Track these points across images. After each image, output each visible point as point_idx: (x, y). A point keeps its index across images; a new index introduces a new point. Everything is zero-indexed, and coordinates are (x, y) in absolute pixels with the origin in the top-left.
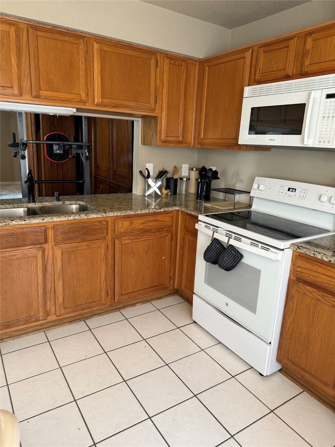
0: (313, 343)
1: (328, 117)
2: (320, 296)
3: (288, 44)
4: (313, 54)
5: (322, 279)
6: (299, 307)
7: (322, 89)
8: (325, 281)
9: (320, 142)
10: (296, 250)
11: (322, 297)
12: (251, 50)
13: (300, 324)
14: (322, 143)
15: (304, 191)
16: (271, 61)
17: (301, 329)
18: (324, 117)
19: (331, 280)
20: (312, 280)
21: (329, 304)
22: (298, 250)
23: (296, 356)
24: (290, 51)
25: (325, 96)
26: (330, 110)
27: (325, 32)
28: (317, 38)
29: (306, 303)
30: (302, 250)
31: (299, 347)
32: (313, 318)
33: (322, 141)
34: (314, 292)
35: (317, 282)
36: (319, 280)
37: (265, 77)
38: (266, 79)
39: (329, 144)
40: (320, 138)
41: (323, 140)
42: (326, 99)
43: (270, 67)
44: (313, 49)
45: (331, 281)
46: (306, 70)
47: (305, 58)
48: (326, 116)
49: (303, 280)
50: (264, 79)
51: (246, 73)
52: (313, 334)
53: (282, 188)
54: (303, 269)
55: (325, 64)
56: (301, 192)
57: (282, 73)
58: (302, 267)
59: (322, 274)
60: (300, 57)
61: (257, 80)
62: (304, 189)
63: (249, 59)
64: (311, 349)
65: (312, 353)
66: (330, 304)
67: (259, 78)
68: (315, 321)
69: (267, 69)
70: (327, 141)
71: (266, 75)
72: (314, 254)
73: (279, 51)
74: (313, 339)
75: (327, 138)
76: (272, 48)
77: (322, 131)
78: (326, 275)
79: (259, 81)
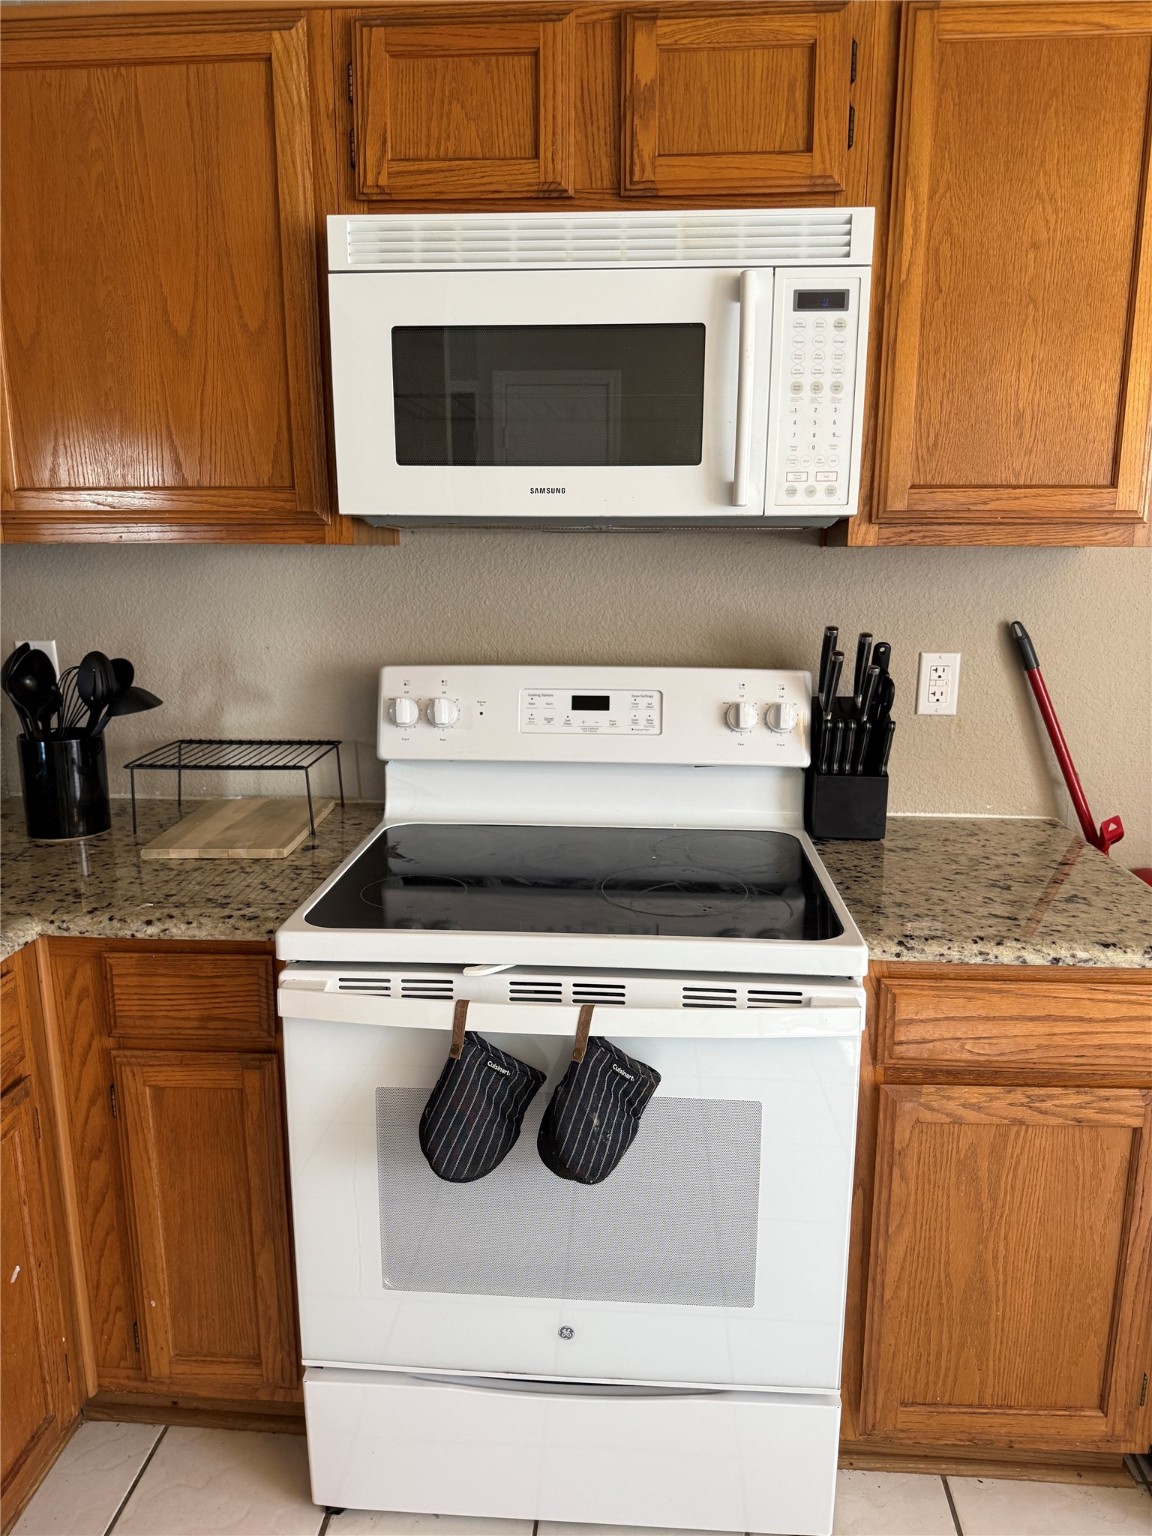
0: (1005, 1292)
1: (817, 388)
2: (1022, 1105)
3: (537, 39)
4: (669, 112)
5: (1018, 1039)
6: (929, 1181)
7: (774, 268)
8: (1032, 1043)
9: (792, 492)
10: (896, 959)
11: (1030, 1107)
12: (302, 25)
13: (938, 1244)
14: (800, 498)
15: (649, 700)
16: (442, 108)
17: (947, 1263)
18: (797, 388)
19: (1056, 1030)
20: (977, 1058)
21: (1061, 1121)
22: (904, 959)
23: (937, 1375)
24: (550, 76)
25: (790, 300)
26: (818, 357)
27: (717, 24)
28: (685, 41)
29: (958, 1152)
30: (923, 950)
31: (945, 1336)
32: (995, 1200)
33: (801, 487)
34: (993, 1098)
35: (999, 1055)
36: (1005, 1046)
37: (421, 180)
38: (430, 189)
39: (834, 500)
40: (791, 477)
41: (806, 485)
42: (795, 310)
43: (444, 135)
44: (666, 89)
45: (1055, 1034)
46: (649, 175)
47: (637, 121)
48: (807, 381)
49: (917, 1070)
50: (422, 190)
51: (290, 141)
52: (1001, 1259)
53: (540, 702)
54: (929, 1027)
55: (737, 161)
56: (635, 705)
57: (526, 175)
58: (922, 1021)
59: (1017, 1019)
60: (601, 113)
61: (375, 191)
62: (644, 693)
63: (299, 69)
64: (997, 1320)
65: (1003, 1330)
66: (1066, 1119)
67: (383, 180)
68: (1003, 1205)
69: (424, 141)
70: (821, 488)
71: (429, 172)
72: (981, 953)
73: (483, 64)
74: (1001, 1277)
75: (820, 477)
76: (441, 37)
77: (794, 448)
78: (1032, 1019)
79: (388, 198)
